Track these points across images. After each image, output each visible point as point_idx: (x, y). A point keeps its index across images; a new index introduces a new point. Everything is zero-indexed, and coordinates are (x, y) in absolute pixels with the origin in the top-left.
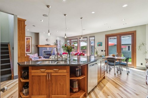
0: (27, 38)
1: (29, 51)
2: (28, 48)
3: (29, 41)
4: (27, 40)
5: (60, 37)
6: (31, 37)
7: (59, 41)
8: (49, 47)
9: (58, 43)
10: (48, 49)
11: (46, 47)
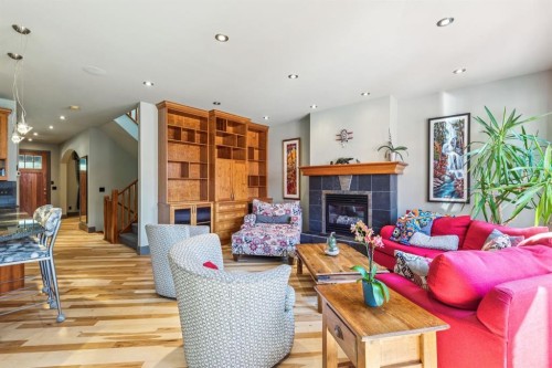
0: (288, 146)
2: (292, 181)
3: (294, 156)
4: (288, 151)
6: (299, 139)
7: (458, 125)
8: (354, 176)
9: (441, 139)
10: (346, 185)
11: (337, 176)
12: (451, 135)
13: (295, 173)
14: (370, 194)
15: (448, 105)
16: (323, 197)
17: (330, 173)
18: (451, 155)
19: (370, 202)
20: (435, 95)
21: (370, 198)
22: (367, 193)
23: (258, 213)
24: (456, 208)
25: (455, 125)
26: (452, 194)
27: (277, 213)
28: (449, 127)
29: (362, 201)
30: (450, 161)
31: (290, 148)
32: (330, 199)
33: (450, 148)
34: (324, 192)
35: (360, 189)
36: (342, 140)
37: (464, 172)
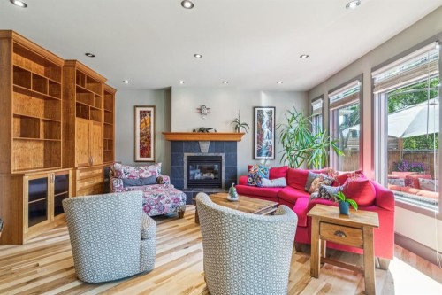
0: (141, 112)
1: (149, 156)
2: (145, 145)
3: (148, 122)
4: (141, 117)
5: (272, 92)
6: (154, 107)
7: (269, 113)
8: (212, 141)
9: (261, 121)
10: (205, 149)
11: (197, 141)
12: (266, 119)
13: (149, 137)
14: (223, 155)
15: (264, 101)
16: (185, 158)
17: (193, 139)
18: (266, 130)
19: (223, 161)
20: (257, 92)
21: (223, 158)
22: (221, 154)
23: (123, 176)
24: (268, 162)
25: (268, 113)
26: (267, 154)
27: (143, 175)
28: (265, 114)
29: (218, 160)
30: (265, 135)
31: (143, 114)
32: (191, 160)
33: (266, 126)
34: (186, 155)
35: (216, 152)
36: (201, 113)
37: (272, 141)
